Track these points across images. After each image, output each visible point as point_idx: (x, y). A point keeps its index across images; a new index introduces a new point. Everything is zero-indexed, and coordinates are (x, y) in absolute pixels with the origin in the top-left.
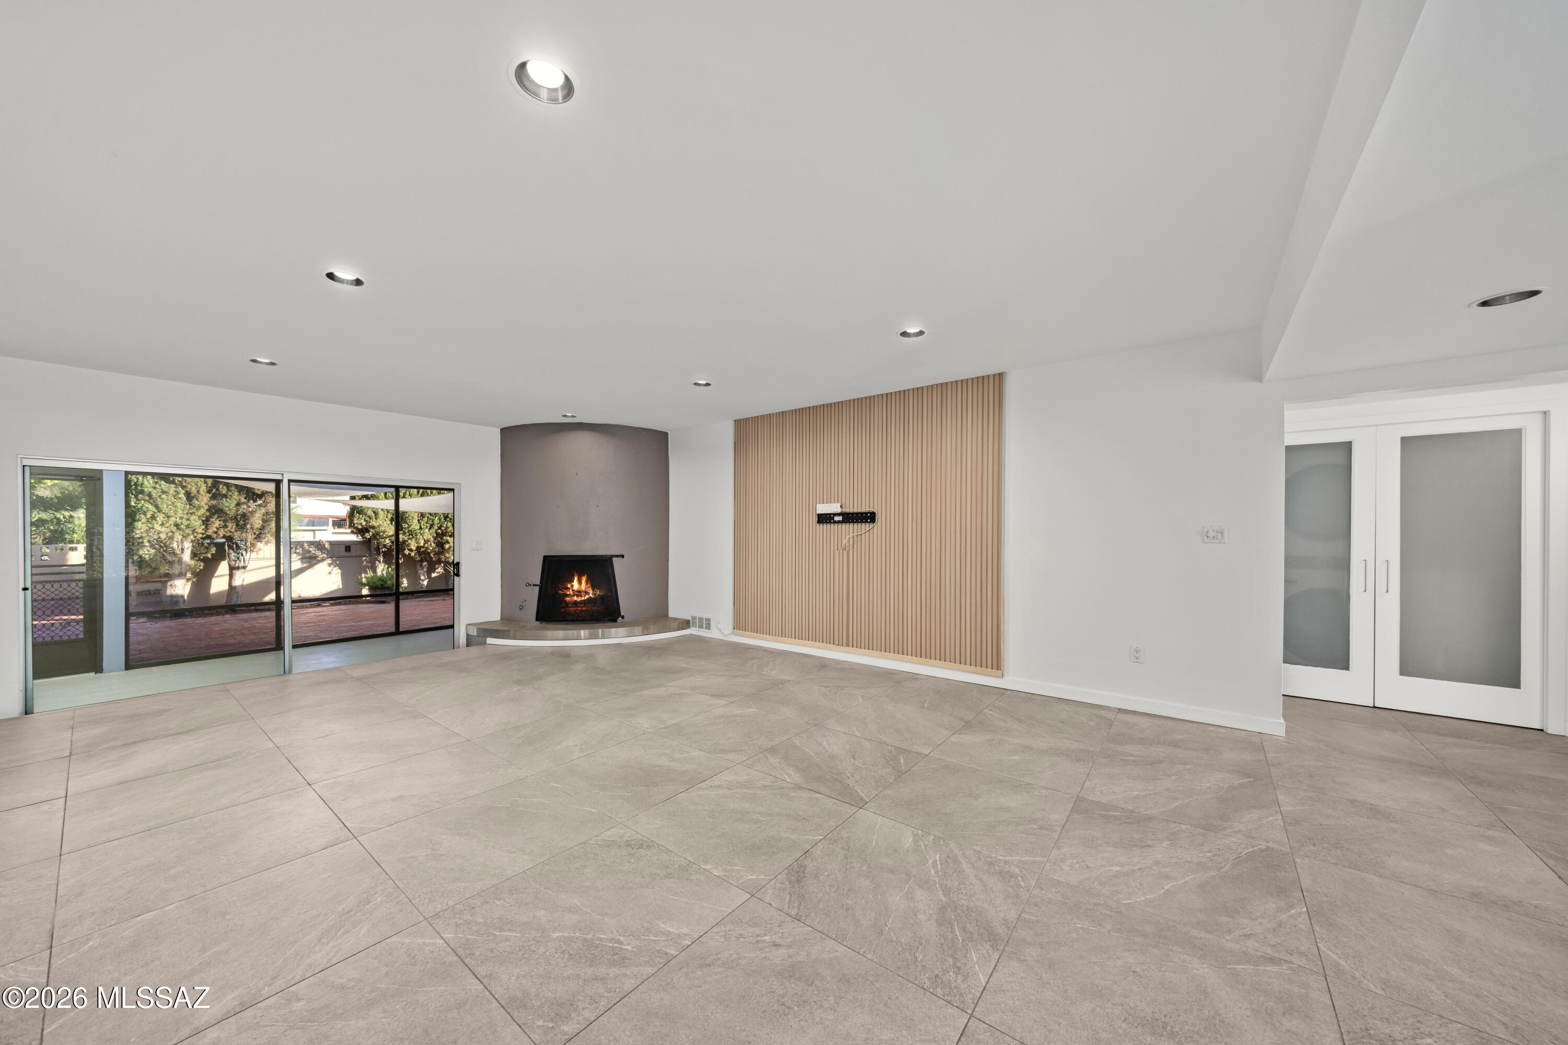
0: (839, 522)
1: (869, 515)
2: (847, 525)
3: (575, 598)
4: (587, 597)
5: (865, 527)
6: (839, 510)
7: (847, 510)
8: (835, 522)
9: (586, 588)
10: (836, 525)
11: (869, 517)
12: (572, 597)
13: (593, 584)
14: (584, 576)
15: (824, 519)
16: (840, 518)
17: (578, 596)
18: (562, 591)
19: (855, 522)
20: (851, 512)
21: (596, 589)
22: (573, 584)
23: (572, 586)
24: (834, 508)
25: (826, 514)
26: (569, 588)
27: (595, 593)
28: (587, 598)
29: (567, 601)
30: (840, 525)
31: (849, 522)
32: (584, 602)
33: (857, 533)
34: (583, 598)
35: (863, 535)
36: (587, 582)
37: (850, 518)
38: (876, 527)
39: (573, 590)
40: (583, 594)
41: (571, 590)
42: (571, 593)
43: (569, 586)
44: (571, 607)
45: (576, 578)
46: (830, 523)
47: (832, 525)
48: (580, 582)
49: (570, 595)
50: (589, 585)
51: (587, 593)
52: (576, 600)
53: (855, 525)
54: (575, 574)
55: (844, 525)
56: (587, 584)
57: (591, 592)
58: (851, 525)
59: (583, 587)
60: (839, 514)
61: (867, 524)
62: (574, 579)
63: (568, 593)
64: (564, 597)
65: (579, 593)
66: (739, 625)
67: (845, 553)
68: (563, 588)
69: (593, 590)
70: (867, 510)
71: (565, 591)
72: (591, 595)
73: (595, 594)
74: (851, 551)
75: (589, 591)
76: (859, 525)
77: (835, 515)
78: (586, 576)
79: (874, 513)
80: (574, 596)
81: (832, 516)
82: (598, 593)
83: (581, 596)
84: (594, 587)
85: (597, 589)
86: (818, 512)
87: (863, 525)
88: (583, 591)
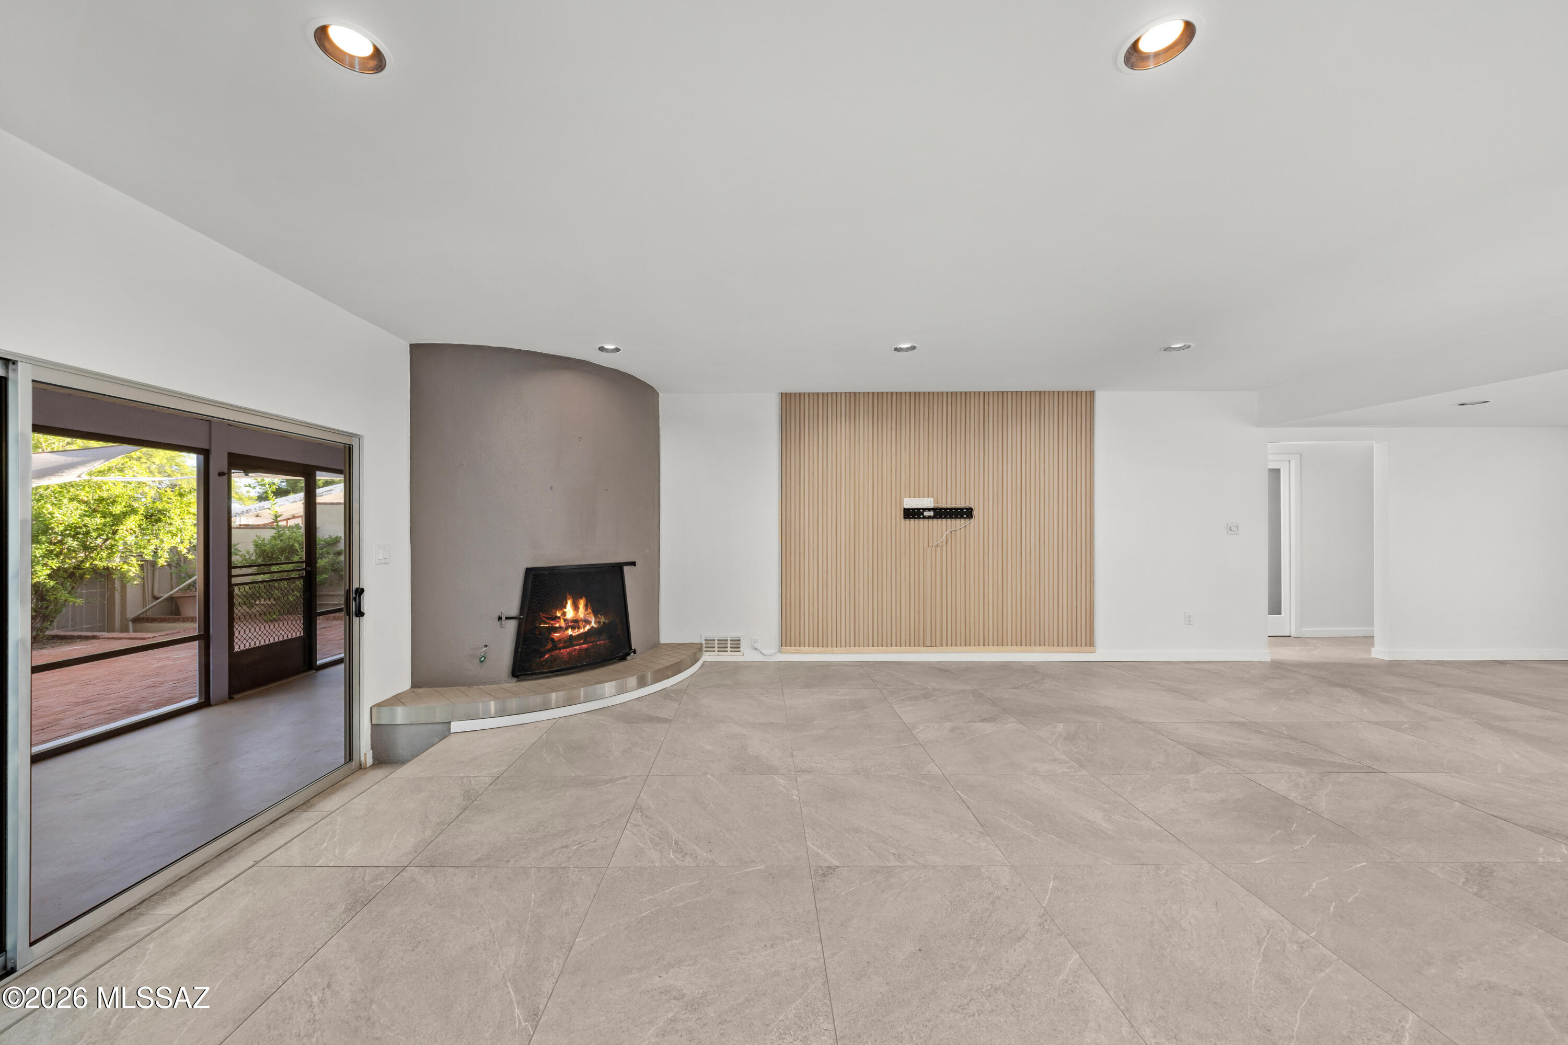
0: (929, 517)
1: (965, 510)
2: (939, 521)
3: (570, 632)
4: (588, 627)
5: (959, 523)
6: (931, 506)
7: (940, 505)
8: (925, 517)
9: (585, 616)
10: (926, 521)
11: (967, 513)
12: (564, 631)
13: (596, 607)
14: (582, 598)
15: (911, 514)
16: (931, 514)
17: (573, 628)
18: (546, 623)
19: (949, 518)
20: (943, 507)
21: (599, 615)
22: (565, 610)
23: (564, 614)
24: (926, 502)
25: (914, 510)
26: (559, 618)
27: (598, 620)
28: (589, 630)
29: (556, 639)
30: (931, 521)
31: (942, 518)
32: (585, 636)
33: (951, 529)
34: (582, 631)
35: (958, 531)
36: (586, 606)
37: (941, 513)
38: (972, 524)
39: (565, 620)
40: (581, 624)
41: (562, 621)
42: (563, 624)
43: (559, 614)
44: (563, 648)
45: (569, 603)
46: (919, 518)
47: (921, 521)
48: (576, 608)
49: (560, 627)
50: (590, 610)
51: (587, 622)
52: (571, 635)
53: (949, 520)
54: (568, 597)
55: (935, 521)
56: (586, 609)
57: (593, 620)
58: (944, 520)
59: (581, 613)
60: (929, 510)
61: (963, 520)
62: (567, 603)
63: (557, 625)
64: (549, 634)
65: (575, 623)
66: (787, 640)
67: (938, 549)
68: (547, 618)
69: (596, 616)
70: (963, 506)
71: (553, 622)
72: (593, 624)
73: (599, 623)
74: (944, 547)
75: (590, 620)
76: (953, 520)
77: (925, 510)
78: (584, 598)
79: (971, 509)
80: (567, 629)
81: (921, 511)
82: (603, 620)
83: (579, 628)
84: (596, 613)
85: (601, 615)
86: (906, 507)
87: (958, 520)
88: (581, 620)
